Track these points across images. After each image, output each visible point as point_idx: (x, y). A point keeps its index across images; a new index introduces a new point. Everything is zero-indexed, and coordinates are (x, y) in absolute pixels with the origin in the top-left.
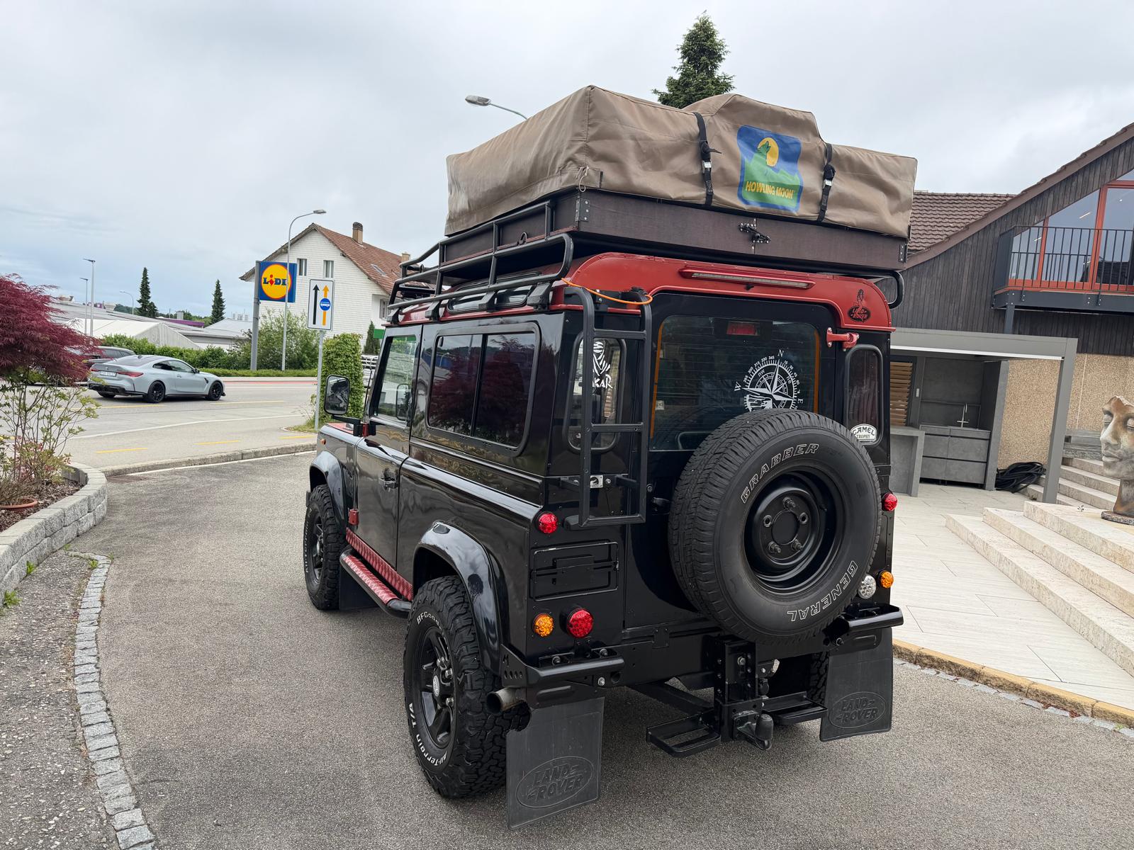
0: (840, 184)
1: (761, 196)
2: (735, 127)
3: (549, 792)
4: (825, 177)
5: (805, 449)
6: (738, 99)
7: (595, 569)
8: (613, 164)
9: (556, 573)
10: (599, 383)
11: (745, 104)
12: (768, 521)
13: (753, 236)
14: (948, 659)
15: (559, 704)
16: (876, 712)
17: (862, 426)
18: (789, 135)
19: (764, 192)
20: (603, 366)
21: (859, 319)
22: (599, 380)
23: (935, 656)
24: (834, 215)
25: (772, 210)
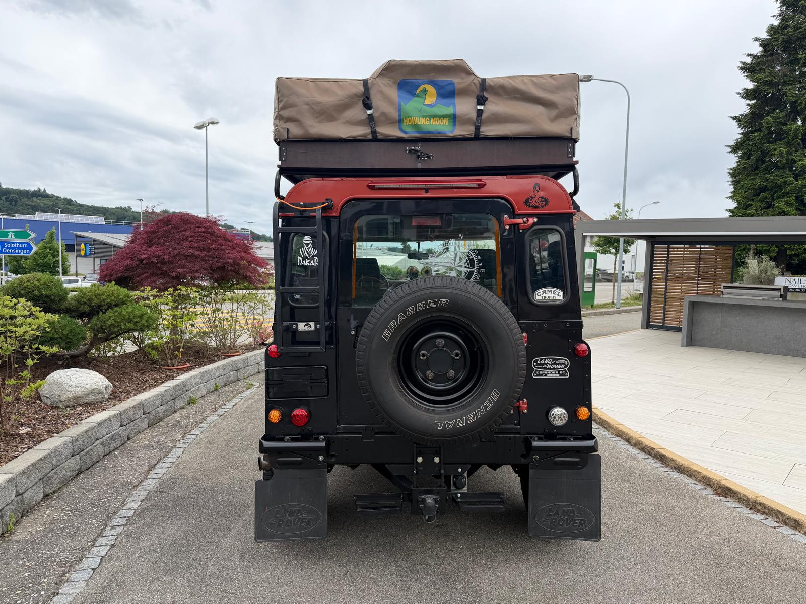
0: (493, 106)
1: (416, 126)
2: (395, 82)
3: (286, 524)
4: (479, 103)
5: (436, 303)
6: (393, 63)
7: (310, 383)
8: (296, 123)
9: (282, 384)
10: (309, 262)
11: (399, 65)
12: (423, 355)
13: (417, 155)
14: (776, 508)
15: (293, 469)
16: (585, 523)
17: (546, 289)
18: (442, 78)
19: (419, 123)
20: (312, 251)
21: (537, 207)
22: (309, 260)
23: (767, 503)
24: (488, 130)
25: (428, 135)
